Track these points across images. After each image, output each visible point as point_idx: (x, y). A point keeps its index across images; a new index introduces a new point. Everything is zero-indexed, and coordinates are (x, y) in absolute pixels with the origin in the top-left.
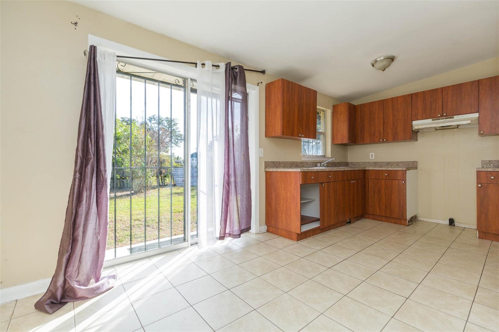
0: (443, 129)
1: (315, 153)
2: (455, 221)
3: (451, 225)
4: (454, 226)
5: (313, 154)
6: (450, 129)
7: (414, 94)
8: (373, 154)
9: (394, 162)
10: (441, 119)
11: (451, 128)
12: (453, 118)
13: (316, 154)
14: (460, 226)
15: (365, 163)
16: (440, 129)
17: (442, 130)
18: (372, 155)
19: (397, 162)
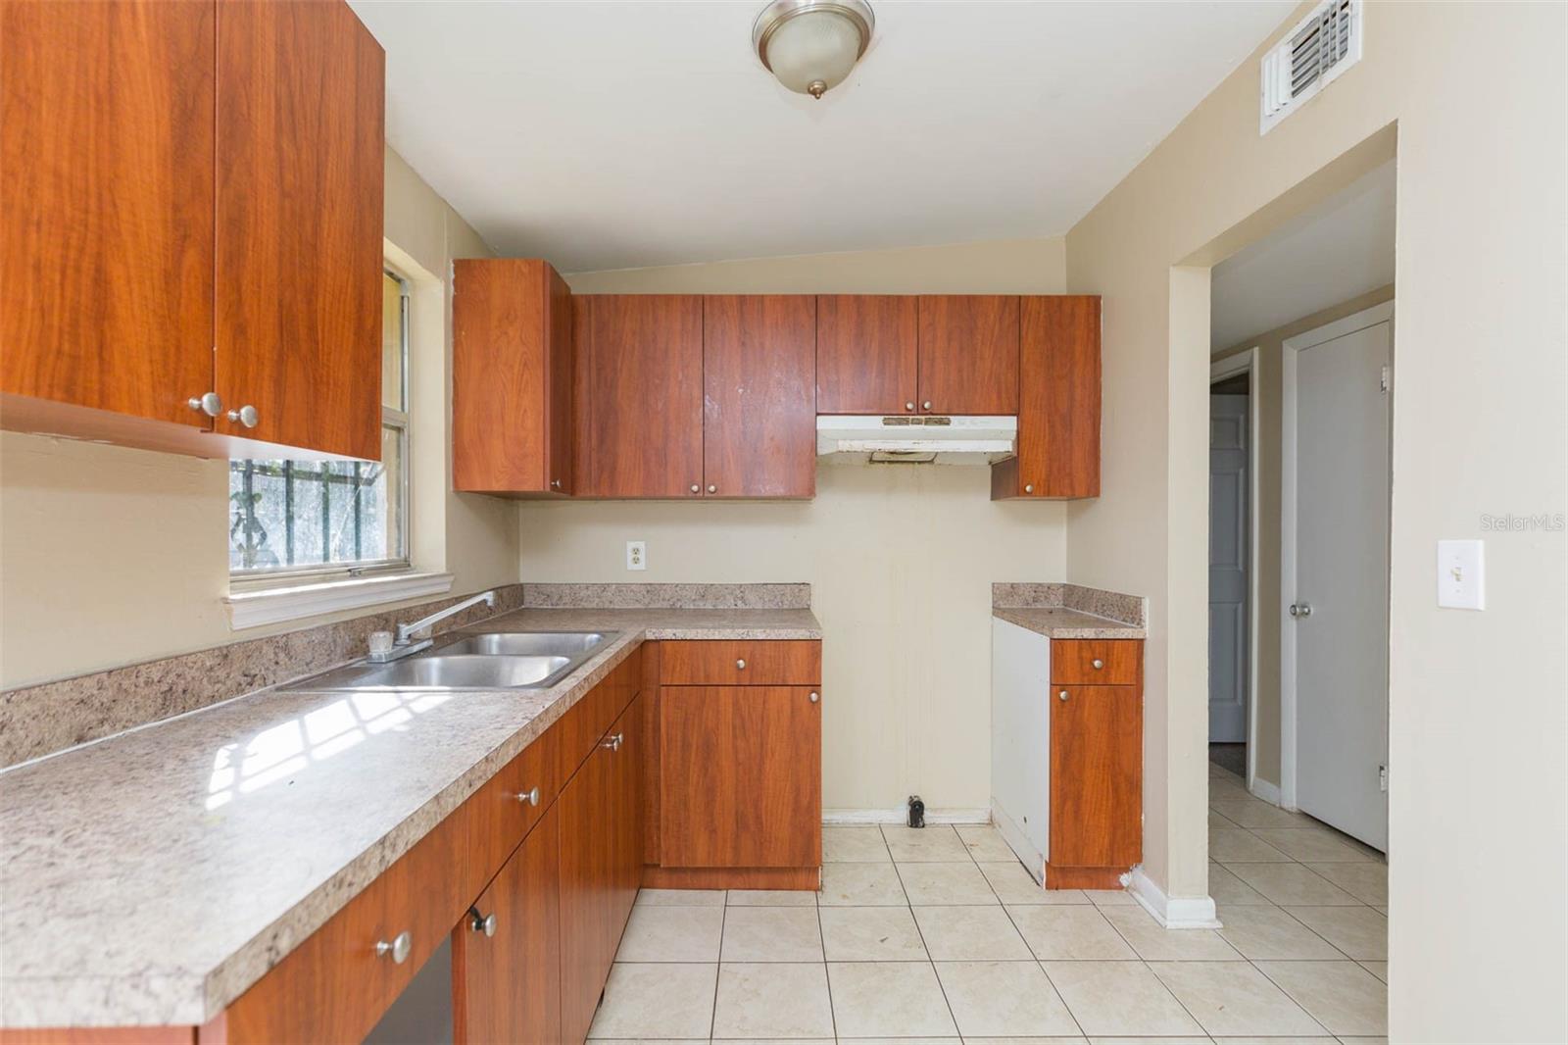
0: (890, 462)
1: (341, 552)
2: (926, 807)
3: (917, 827)
4: (923, 826)
5: (326, 557)
6: (911, 465)
7: (827, 297)
8: (641, 545)
9: (726, 587)
10: (912, 423)
11: (913, 462)
12: (948, 424)
13: (351, 560)
14: (938, 821)
15: (605, 587)
16: (883, 462)
17: (886, 464)
18: (636, 551)
19: (741, 585)
